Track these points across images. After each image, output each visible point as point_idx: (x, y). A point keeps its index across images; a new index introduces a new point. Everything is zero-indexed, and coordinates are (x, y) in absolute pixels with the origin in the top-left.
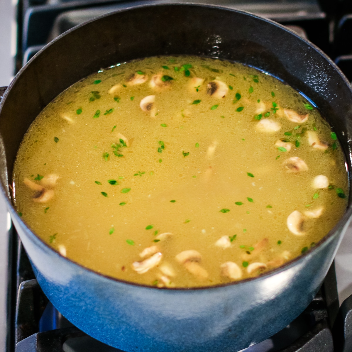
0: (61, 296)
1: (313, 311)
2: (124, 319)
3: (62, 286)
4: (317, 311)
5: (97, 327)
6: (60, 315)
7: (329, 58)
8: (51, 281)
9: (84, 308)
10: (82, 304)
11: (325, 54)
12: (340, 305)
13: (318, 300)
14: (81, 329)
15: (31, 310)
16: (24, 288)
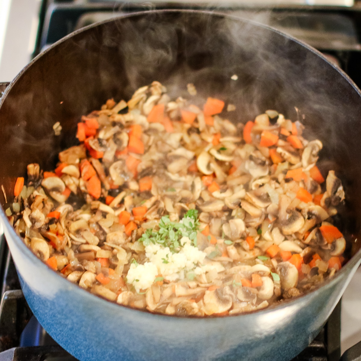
0: (47, 311)
1: (313, 357)
2: (112, 343)
3: (49, 301)
4: (316, 358)
5: (82, 348)
6: (44, 332)
7: (355, 84)
8: (37, 294)
9: (69, 326)
10: (68, 322)
11: (351, 80)
12: (342, 354)
13: (319, 347)
14: (65, 348)
15: (13, 322)
16: (8, 298)
